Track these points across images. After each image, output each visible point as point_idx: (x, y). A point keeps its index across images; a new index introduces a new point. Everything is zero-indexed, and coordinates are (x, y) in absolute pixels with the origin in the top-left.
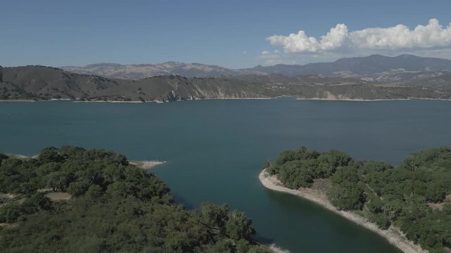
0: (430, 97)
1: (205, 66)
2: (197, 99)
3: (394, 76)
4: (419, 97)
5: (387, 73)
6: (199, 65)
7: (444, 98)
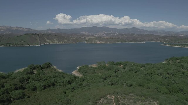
0: (126, 42)
1: (24, 28)
2: (47, 44)
3: (103, 34)
4: (122, 42)
5: (100, 33)
6: (20, 28)
7: (130, 42)
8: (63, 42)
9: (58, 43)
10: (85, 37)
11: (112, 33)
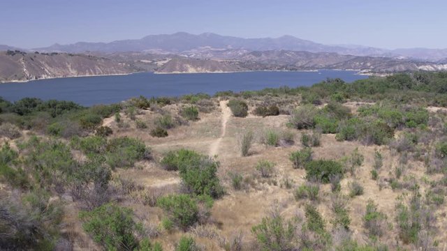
2: (49, 77)
5: (196, 50)
8: (90, 73)
9: (78, 74)
10: (154, 61)
11: (229, 50)
